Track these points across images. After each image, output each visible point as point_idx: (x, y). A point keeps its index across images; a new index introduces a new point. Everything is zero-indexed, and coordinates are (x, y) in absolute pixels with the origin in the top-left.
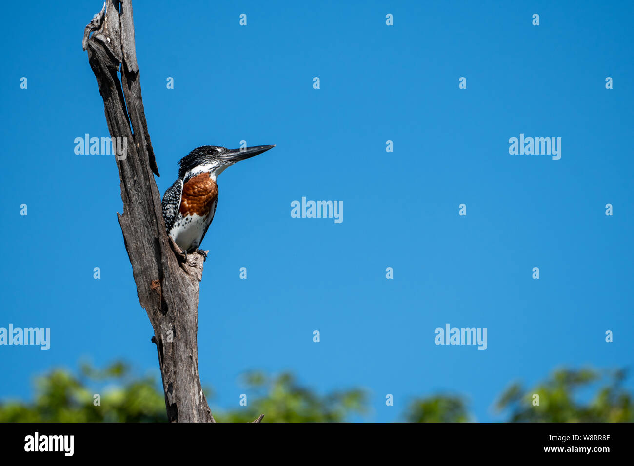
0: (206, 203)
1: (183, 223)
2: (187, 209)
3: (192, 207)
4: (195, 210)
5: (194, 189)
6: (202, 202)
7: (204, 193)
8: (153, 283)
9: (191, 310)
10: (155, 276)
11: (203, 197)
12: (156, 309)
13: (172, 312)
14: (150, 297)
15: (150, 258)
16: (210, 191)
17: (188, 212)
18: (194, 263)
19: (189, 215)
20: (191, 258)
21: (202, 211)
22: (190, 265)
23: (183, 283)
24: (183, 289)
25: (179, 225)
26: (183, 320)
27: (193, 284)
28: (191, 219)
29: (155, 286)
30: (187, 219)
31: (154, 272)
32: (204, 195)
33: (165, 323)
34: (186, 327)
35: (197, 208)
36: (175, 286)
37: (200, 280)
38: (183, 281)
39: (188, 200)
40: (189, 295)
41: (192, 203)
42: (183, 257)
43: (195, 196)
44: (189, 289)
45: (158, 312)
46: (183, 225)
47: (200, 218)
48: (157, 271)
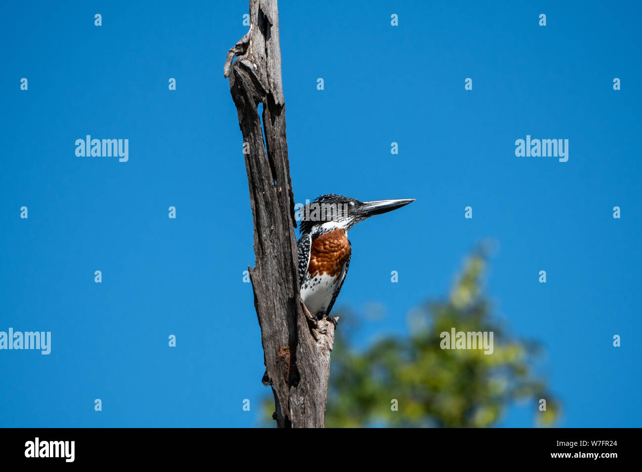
0: (338, 260)
1: (311, 284)
2: (316, 267)
3: (322, 265)
4: (325, 268)
5: (325, 245)
6: (333, 259)
7: (337, 249)
8: (281, 350)
9: (321, 384)
10: (284, 341)
11: (335, 253)
12: (282, 380)
13: (304, 384)
14: (277, 366)
15: (280, 321)
16: (343, 247)
17: (317, 271)
18: (325, 330)
19: (318, 275)
20: (321, 324)
21: (333, 270)
22: (320, 332)
23: (314, 352)
24: (314, 359)
25: (306, 286)
26: (313, 395)
27: (324, 354)
28: (321, 279)
29: (283, 353)
30: (316, 280)
31: (283, 337)
32: (337, 251)
33: (295, 396)
34: (316, 402)
35: (328, 266)
36: (307, 355)
37: (330, 350)
38: (314, 349)
39: (318, 257)
40: (319, 365)
41: (322, 261)
42: (313, 322)
43: (326, 253)
44: (319, 359)
45: (285, 384)
46: (311, 287)
47: (331, 277)
48: (287, 336)
